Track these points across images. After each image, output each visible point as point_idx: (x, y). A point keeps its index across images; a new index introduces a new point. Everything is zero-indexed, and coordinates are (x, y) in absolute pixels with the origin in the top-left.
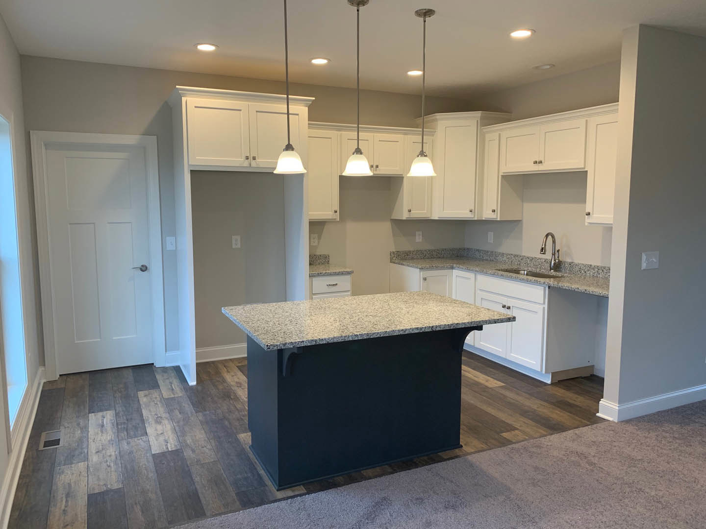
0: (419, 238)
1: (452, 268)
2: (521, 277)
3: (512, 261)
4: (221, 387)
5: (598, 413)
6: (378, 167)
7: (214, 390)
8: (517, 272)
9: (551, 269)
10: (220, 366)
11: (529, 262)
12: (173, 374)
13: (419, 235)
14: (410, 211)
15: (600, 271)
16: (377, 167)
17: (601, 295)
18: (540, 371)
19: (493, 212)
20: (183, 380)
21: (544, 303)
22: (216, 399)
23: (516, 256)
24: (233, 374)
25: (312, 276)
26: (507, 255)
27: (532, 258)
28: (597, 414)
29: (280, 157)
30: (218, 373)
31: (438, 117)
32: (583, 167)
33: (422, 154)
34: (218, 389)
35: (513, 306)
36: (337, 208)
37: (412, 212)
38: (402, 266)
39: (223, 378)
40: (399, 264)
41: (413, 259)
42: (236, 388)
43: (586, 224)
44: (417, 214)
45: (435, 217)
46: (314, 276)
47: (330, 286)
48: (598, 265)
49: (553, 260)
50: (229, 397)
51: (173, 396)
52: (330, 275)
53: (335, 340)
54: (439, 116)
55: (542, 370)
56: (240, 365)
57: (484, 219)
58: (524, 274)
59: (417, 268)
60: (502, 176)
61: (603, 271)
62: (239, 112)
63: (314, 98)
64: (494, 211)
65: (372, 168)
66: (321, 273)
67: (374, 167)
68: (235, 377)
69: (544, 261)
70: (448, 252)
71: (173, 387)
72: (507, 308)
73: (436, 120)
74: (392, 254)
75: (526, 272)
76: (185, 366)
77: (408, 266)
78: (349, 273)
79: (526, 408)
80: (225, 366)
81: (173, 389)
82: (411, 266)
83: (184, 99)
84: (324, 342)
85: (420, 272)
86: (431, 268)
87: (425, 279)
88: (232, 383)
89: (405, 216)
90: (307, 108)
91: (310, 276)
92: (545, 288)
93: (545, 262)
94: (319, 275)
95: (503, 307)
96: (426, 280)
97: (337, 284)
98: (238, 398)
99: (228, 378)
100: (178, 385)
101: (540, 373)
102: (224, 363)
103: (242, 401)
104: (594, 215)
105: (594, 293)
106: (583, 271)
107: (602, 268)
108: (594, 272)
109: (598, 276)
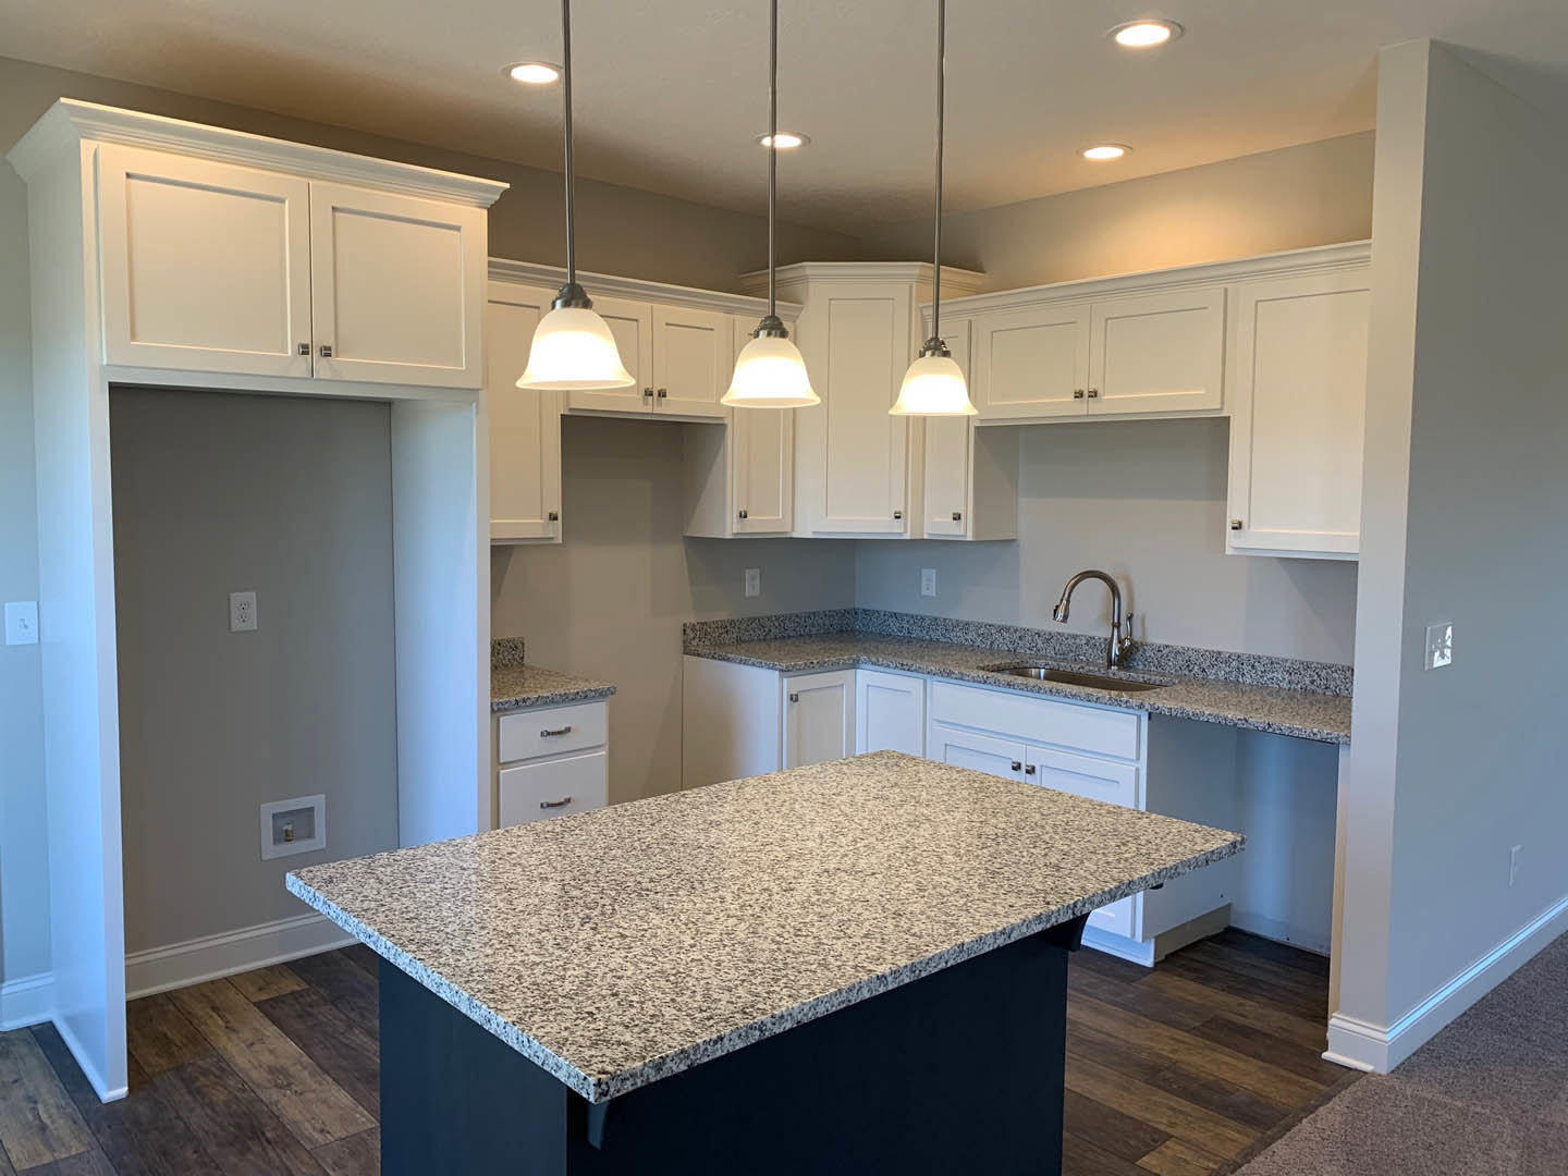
0: (752, 586)
1: (855, 665)
2: (1031, 682)
3: (992, 643)
4: (219, 1097)
5: (1326, 1050)
6: (664, 396)
7: (199, 1111)
8: (1021, 671)
9: (1110, 663)
10: (200, 1010)
11: (1040, 644)
12: (33, 1062)
13: (753, 578)
14: (743, 515)
15: (1247, 668)
16: (662, 394)
17: (1319, 737)
18: (1129, 936)
19: (955, 519)
20: (74, 1080)
21: (1138, 759)
22: (212, 1149)
23: (1001, 629)
24: (247, 1035)
25: (499, 710)
26: (979, 626)
27: (1050, 634)
28: (1326, 1055)
29: (537, 331)
30: (197, 1039)
31: (809, 272)
32: (1218, 407)
33: (937, 347)
34: (211, 1105)
35: (1042, 766)
36: (557, 509)
37: (749, 517)
38: (724, 663)
39: (220, 1058)
40: (713, 658)
41: (739, 641)
42: (275, 1094)
43: (1229, 551)
44: (764, 523)
45: (805, 529)
46: (506, 710)
47: (550, 738)
48: (1240, 651)
49: (1115, 641)
50: (256, 1133)
51: (47, 1159)
52: (551, 702)
53: (821, 1011)
54: (811, 268)
55: (1133, 935)
56: (265, 997)
57: (926, 537)
58: (1039, 678)
59: (773, 668)
60: (977, 428)
61: (1253, 666)
62: (278, 204)
63: (507, 186)
64: (957, 517)
65: (650, 398)
66: (524, 701)
67: (656, 394)
68: (257, 1047)
69: (1084, 642)
70: (820, 621)
71: (44, 1117)
72: (1028, 772)
73: (805, 278)
74: (688, 631)
75: (1043, 671)
76: (71, 1021)
77: (741, 662)
78: (601, 695)
79: (1144, 1055)
80: (214, 1009)
81: (43, 1128)
82: (753, 665)
83: (87, 147)
84: (789, 1025)
85: (781, 677)
86: (809, 669)
87: (794, 698)
88: (255, 1075)
89: (731, 528)
90: (485, 212)
91: (492, 710)
92: (1139, 717)
93: (1087, 644)
94: (520, 705)
95: (1014, 768)
96: (797, 700)
97: (568, 730)
98: (289, 1135)
99: (235, 1050)
100: (59, 1107)
101: (1129, 942)
102: (209, 993)
103: (308, 1147)
104: (1252, 529)
105: (1296, 733)
106: (1196, 667)
107: (1252, 661)
108: (1227, 669)
109: (1240, 680)
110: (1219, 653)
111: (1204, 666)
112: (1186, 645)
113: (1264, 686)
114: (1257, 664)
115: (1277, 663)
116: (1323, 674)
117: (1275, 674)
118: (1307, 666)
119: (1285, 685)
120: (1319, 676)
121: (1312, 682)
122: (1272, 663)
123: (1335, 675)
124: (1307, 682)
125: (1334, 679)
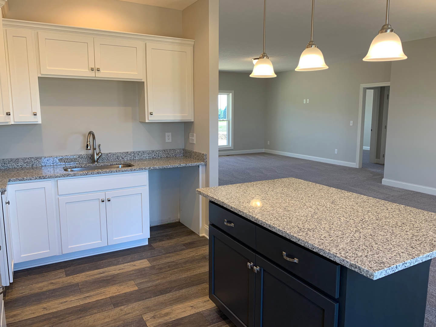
9: (95, 162)
49: (95, 154)
106: (120, 158)
107: (138, 153)
108: (130, 157)
109: (135, 159)
110: (128, 152)
111: (123, 157)
112: (116, 152)
113: (142, 159)
114: (139, 153)
115: (145, 152)
116: (157, 153)
117: (145, 155)
118: (153, 151)
119: (147, 158)
120: (156, 154)
121: (155, 155)
122: (144, 152)
123: (160, 153)
124: (153, 156)
125: (160, 154)
